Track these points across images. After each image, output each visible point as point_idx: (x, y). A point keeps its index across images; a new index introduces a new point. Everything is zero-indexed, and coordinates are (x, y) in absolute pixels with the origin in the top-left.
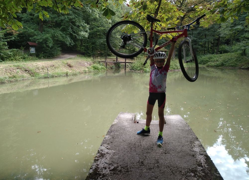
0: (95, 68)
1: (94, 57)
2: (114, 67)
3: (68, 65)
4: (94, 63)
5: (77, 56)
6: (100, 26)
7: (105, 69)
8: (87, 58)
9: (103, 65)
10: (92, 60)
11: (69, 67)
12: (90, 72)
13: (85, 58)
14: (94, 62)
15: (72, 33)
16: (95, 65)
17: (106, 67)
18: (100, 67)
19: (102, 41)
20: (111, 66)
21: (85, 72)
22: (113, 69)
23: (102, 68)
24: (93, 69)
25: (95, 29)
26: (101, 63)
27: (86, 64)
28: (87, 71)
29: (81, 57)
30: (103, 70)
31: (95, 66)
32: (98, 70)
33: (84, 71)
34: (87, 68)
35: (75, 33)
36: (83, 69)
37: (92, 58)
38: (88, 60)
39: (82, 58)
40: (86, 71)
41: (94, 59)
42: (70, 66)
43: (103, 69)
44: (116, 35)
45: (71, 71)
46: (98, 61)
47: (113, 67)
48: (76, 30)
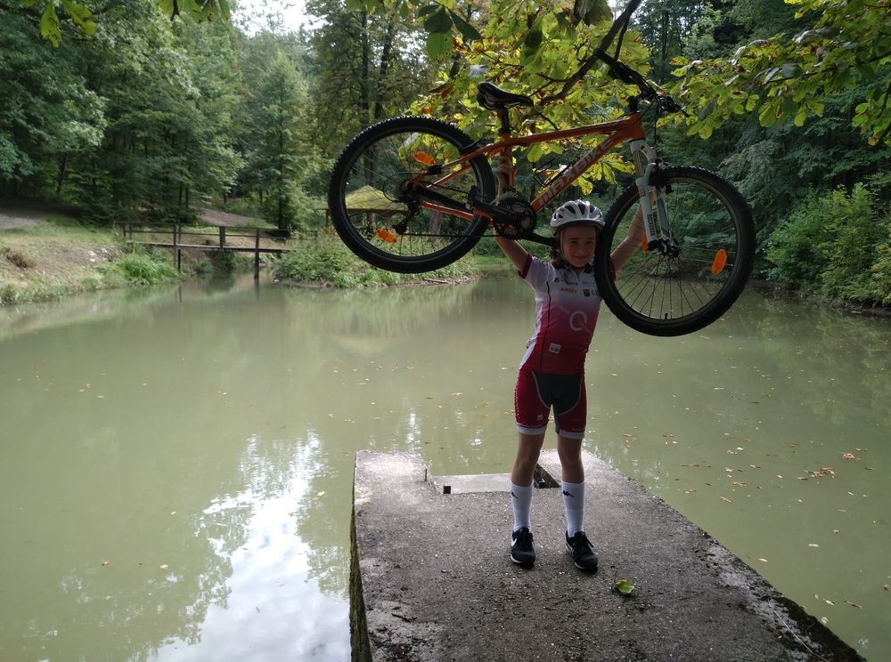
0: (133, 272)
1: (127, 228)
2: (209, 267)
3: (8, 258)
4: (127, 251)
5: (48, 221)
6: (148, 107)
7: (176, 274)
8: (93, 232)
9: (163, 260)
10: (116, 239)
11: (18, 268)
12: (113, 288)
13: (84, 229)
14: (130, 248)
15: (24, 123)
16: (132, 258)
17: (179, 267)
18: (153, 267)
19: (158, 166)
20: (199, 263)
21: (90, 286)
22: (206, 275)
23: (162, 271)
24: (126, 277)
25: (127, 115)
26: (158, 252)
27: (93, 254)
28: (101, 283)
29: (66, 225)
30: (169, 279)
31: (133, 263)
32: (144, 281)
33: (84, 282)
34: (99, 270)
35: (38, 125)
36: (82, 276)
37: (117, 232)
38: (99, 241)
39: (73, 229)
40: (94, 284)
41: (127, 234)
42: (19, 262)
43: (168, 276)
44: (214, 146)
45: (24, 284)
46: (145, 245)
47: (206, 269)
48: (42, 115)
